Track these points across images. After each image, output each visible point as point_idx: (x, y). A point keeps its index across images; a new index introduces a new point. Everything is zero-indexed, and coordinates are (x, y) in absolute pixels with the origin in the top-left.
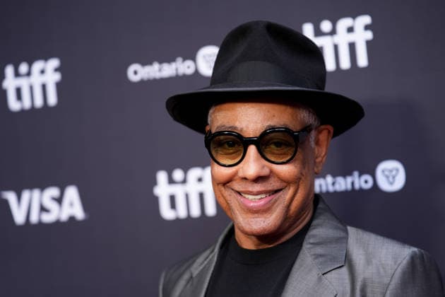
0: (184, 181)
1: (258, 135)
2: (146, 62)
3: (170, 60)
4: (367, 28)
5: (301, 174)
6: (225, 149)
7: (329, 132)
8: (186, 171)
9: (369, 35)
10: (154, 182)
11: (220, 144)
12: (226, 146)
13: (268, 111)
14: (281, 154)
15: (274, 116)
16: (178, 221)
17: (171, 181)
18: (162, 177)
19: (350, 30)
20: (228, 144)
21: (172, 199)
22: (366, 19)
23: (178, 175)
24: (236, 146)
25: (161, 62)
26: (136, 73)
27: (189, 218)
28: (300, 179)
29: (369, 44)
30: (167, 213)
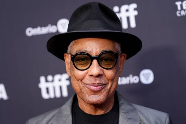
0: (53, 81)
1: (98, 54)
2: (34, 27)
3: (45, 25)
4: (135, 9)
5: (115, 76)
6: (80, 62)
7: (125, 57)
8: (53, 76)
9: (136, 13)
10: (39, 82)
11: (78, 60)
12: (81, 61)
13: (103, 44)
14: (108, 65)
15: (105, 46)
16: (50, 99)
17: (47, 81)
18: (42, 79)
19: (127, 11)
20: (81, 60)
21: (48, 90)
22: (134, 6)
23: (50, 78)
24: (86, 60)
25: (41, 26)
26: (30, 32)
27: (55, 98)
28: (114, 78)
29: (136, 17)
30: (45, 96)
